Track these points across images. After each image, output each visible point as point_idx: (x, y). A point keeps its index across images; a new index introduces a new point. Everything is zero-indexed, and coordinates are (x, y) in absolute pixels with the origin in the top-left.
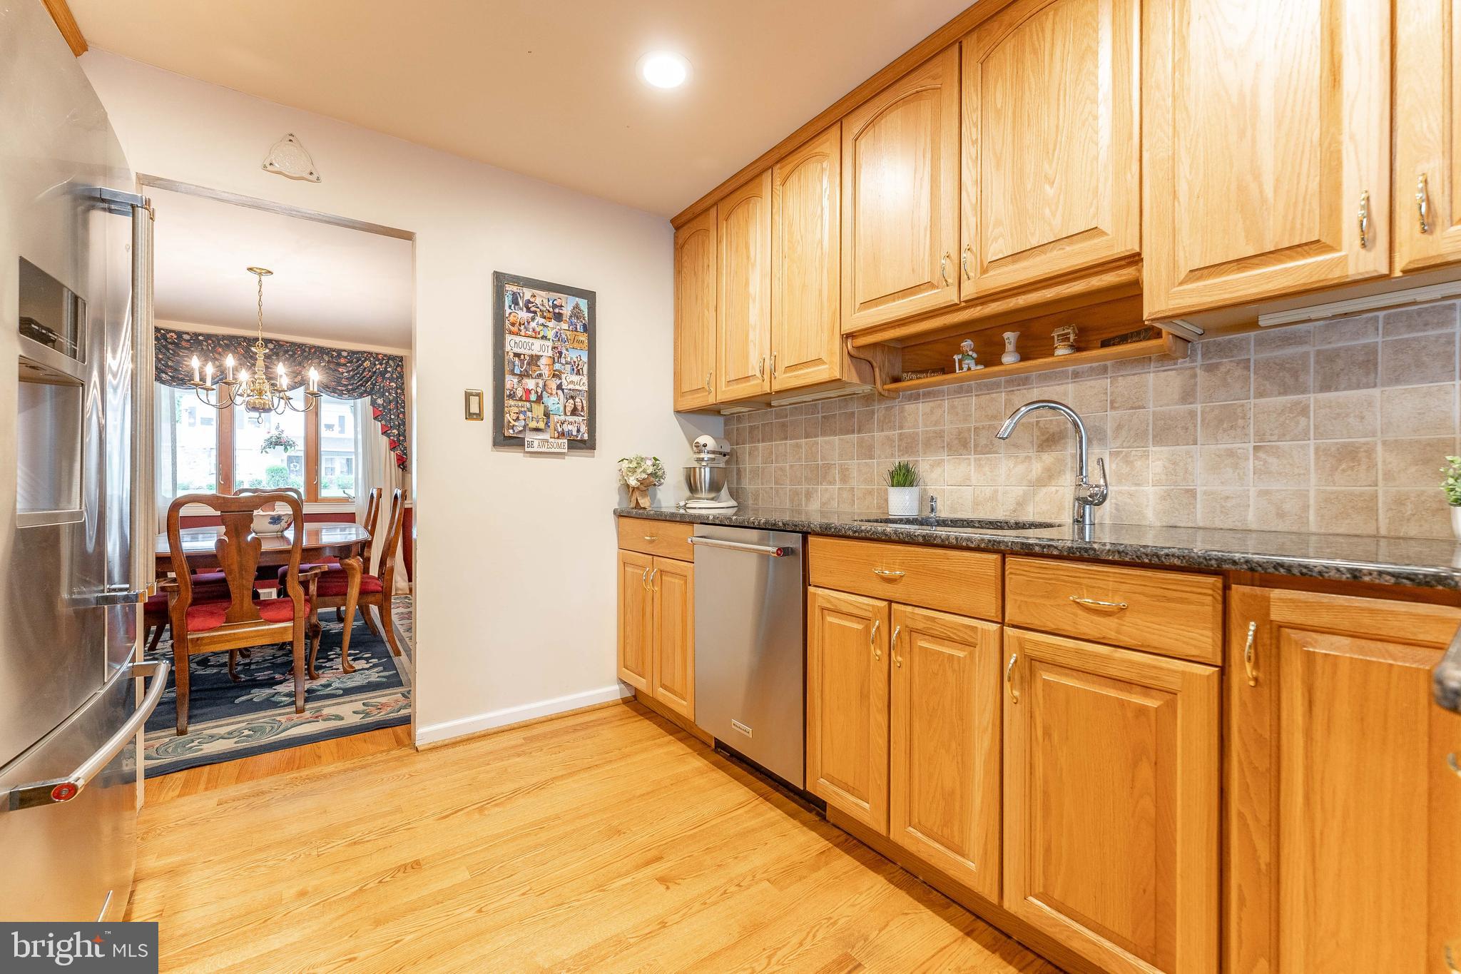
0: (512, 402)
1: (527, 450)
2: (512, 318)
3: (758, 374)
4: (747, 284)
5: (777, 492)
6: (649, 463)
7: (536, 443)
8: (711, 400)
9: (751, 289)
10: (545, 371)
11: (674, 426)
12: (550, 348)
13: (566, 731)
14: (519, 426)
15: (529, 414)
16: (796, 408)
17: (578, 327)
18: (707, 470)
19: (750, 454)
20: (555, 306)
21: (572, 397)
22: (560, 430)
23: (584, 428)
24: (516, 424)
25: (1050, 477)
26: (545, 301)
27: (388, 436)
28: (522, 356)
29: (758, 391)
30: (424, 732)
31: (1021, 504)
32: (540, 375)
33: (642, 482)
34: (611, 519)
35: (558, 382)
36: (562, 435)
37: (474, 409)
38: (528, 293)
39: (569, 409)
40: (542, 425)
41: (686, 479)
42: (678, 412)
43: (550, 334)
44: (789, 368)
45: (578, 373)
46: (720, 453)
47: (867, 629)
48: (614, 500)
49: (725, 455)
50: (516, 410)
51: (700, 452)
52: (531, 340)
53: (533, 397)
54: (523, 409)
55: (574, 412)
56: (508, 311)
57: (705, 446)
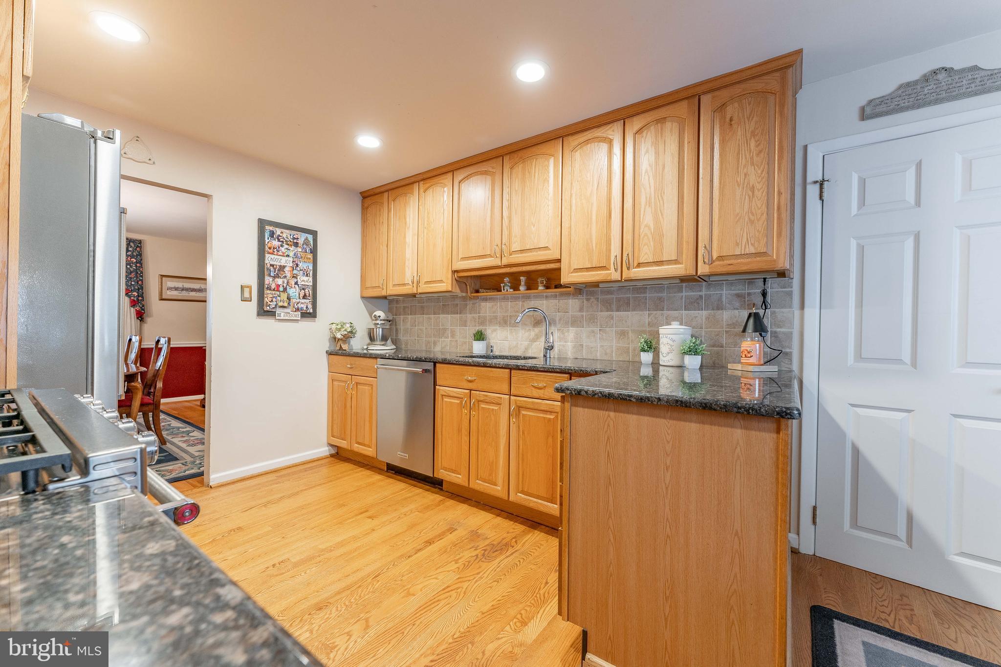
0: (269, 292)
1: (277, 318)
2: (269, 245)
3: (410, 283)
4: (405, 237)
5: (418, 340)
6: (348, 325)
7: (282, 314)
8: (384, 293)
9: (407, 240)
10: (288, 275)
11: (361, 306)
12: (291, 262)
13: (300, 471)
14: (273, 305)
15: (279, 298)
16: (428, 299)
17: (307, 250)
18: (381, 330)
19: (403, 321)
20: (294, 238)
21: (303, 289)
22: (296, 307)
23: (310, 306)
24: (271, 303)
25: (537, 338)
26: (289, 236)
27: (130, 297)
28: (275, 266)
29: (410, 292)
30: (215, 477)
31: (526, 349)
32: (285, 277)
33: (344, 336)
34: (325, 355)
35: (296, 280)
36: (297, 310)
37: (247, 295)
38: (278, 231)
39: (302, 295)
40: (286, 304)
41: (368, 334)
42: (362, 297)
43: (291, 254)
44: (427, 282)
45: (307, 275)
46: (387, 320)
47: (461, 402)
48: (326, 346)
49: (390, 321)
50: (271, 296)
51: (376, 320)
52: (280, 257)
53: (281, 289)
54: (275, 295)
55: (305, 297)
56: (267, 241)
57: (379, 317)
